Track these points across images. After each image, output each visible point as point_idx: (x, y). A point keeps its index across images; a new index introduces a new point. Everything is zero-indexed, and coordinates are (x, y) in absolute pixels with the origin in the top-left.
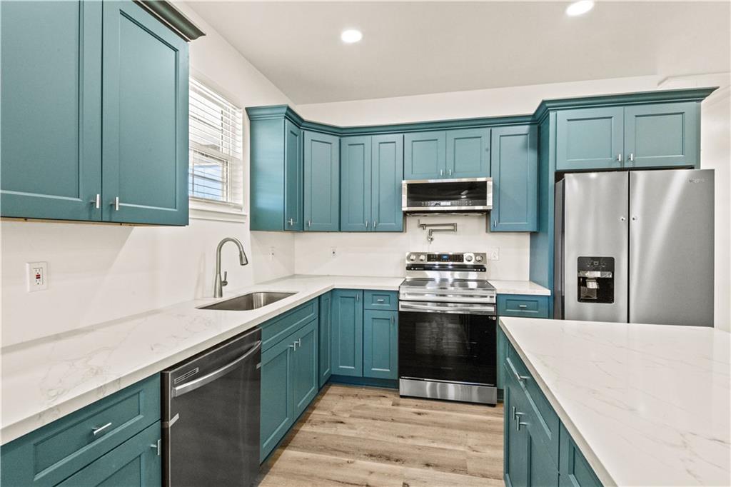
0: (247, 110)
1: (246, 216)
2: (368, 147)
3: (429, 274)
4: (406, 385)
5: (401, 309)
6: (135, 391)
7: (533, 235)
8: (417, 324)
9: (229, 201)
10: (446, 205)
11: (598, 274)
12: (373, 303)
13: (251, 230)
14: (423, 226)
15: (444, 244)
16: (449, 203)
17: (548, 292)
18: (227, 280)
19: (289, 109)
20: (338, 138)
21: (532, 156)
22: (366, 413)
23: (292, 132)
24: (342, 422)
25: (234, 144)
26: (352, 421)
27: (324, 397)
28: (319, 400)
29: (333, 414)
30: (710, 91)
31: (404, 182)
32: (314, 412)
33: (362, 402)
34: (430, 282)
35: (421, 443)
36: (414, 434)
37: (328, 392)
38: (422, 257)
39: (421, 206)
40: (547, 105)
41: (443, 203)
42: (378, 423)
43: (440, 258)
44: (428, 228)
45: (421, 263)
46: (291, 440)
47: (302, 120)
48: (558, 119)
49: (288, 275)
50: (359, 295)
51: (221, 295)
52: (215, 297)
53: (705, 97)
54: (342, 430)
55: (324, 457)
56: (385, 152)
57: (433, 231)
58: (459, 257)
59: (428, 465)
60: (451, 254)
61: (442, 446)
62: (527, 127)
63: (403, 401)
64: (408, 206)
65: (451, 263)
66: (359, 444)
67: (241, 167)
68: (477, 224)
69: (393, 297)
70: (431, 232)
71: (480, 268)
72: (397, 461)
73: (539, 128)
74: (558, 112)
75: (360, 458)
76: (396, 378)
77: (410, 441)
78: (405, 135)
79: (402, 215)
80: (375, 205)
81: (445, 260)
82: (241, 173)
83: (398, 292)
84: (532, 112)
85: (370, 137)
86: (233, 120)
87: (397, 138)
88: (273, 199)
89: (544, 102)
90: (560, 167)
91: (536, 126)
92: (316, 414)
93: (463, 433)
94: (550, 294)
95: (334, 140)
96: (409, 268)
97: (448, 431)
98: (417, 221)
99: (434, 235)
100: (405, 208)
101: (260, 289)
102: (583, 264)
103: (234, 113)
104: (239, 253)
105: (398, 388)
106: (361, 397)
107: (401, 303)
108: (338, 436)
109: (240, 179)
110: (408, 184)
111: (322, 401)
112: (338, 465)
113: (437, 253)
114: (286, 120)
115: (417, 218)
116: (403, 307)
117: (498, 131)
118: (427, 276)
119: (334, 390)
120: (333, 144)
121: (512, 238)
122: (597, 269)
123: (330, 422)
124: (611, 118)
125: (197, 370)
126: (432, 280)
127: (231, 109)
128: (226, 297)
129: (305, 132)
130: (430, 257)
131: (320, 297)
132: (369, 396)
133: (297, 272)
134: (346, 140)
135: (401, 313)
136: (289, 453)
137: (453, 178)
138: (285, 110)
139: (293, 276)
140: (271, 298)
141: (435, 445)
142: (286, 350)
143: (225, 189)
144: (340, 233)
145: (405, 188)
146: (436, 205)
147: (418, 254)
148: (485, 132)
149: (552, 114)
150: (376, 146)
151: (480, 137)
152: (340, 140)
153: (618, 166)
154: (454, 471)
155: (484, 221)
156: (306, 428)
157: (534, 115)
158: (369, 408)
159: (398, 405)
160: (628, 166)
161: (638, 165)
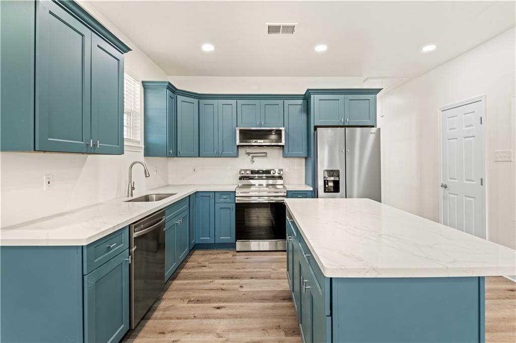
0: (143, 82)
1: (142, 147)
2: (216, 106)
3: (252, 182)
4: (239, 245)
5: (236, 202)
6: (119, 233)
7: (306, 158)
8: (246, 210)
9: (131, 138)
10: (261, 142)
11: (332, 179)
12: (220, 199)
13: (144, 156)
14: (248, 154)
15: (260, 164)
16: (262, 141)
17: (311, 189)
18: (134, 187)
19: (169, 83)
20: (197, 100)
21: (304, 116)
22: (217, 261)
23: (170, 97)
24: (204, 266)
25: (134, 103)
26: (210, 265)
27: (192, 256)
28: (189, 258)
29: (199, 263)
30: (380, 90)
31: (238, 129)
32: (187, 263)
33: (215, 256)
34: (253, 186)
35: (248, 270)
36: (245, 267)
37: (194, 254)
38: (248, 172)
39: (247, 142)
40: (310, 91)
41: (259, 141)
42: (225, 264)
43: (258, 172)
44: (251, 155)
45: (248, 175)
46: (176, 277)
47: (176, 89)
48: (315, 98)
49: (165, 185)
50: (212, 195)
51: (132, 195)
52: (128, 196)
53: (378, 92)
54: (205, 269)
55: (196, 281)
56: (227, 109)
57: (254, 156)
58: (268, 172)
59: (252, 278)
60: (264, 170)
61: (259, 270)
62: (302, 101)
63: (238, 254)
64: (240, 142)
65: (264, 175)
66: (216, 274)
67: (139, 117)
68: (277, 152)
69: (232, 195)
70: (253, 157)
71: (280, 178)
72: (236, 278)
73: (307, 102)
74: (315, 95)
75: (216, 279)
76: (234, 242)
77: (243, 270)
78: (238, 101)
79: (236, 147)
80: (220, 141)
81: (260, 173)
82: (139, 121)
83: (235, 192)
84: (304, 93)
85: (217, 100)
86: (134, 88)
87: (233, 102)
88: (160, 137)
89: (308, 90)
90: (316, 124)
91: (306, 101)
92: (188, 264)
93: (270, 264)
94: (312, 190)
95: (196, 101)
96: (241, 178)
97: (262, 264)
98: (245, 151)
99: (255, 159)
100: (238, 143)
101: (153, 192)
103: (134, 84)
104: (144, 170)
105: (236, 248)
106: (215, 254)
107: (237, 198)
108: (203, 272)
109: (139, 125)
110: (240, 130)
111: (191, 258)
112: (205, 283)
113: (256, 170)
114: (168, 90)
115: (245, 149)
116: (238, 200)
117: (287, 102)
118: (250, 182)
119: (197, 252)
120: (195, 104)
121: (296, 160)
122: (332, 176)
123: (197, 267)
124: (338, 100)
125: (142, 226)
126: (254, 185)
127: (133, 82)
128: (134, 197)
129: (178, 96)
130: (253, 172)
131: (189, 196)
132: (218, 254)
133: (170, 183)
134: (203, 101)
135: (237, 204)
136: (176, 282)
137: (264, 127)
138: (167, 84)
139: (168, 186)
140: (160, 198)
141: (255, 270)
142: (174, 225)
143: (129, 131)
144: (199, 158)
145: (238, 132)
146: (255, 142)
147: (246, 170)
148: (280, 102)
149: (312, 96)
150: (220, 106)
151: (278, 105)
152: (199, 101)
153: (342, 124)
154: (264, 279)
155: (281, 151)
156: (184, 271)
157: (305, 95)
158: (219, 259)
159: (235, 256)
160: (346, 124)
161: (351, 124)
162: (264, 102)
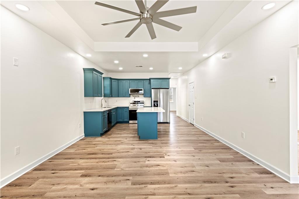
4: (131, 122)
8: (132, 112)
11: (156, 103)
12: (125, 109)
14: (133, 96)
15: (137, 99)
21: (150, 85)
30: (170, 78)
31: (130, 89)
39: (133, 93)
41: (136, 93)
43: (136, 102)
48: (152, 80)
50: (122, 108)
51: (102, 107)
56: (127, 83)
58: (140, 101)
60: (138, 101)
62: (148, 81)
68: (142, 96)
69: (128, 108)
71: (143, 103)
73: (150, 81)
76: (129, 121)
78: (130, 81)
80: (125, 92)
85: (123, 81)
87: (128, 81)
90: (152, 88)
95: (117, 81)
96: (131, 103)
99: (135, 98)
100: (130, 93)
102: (154, 102)
105: (129, 123)
117: (144, 81)
121: (148, 98)
124: (158, 81)
129: (112, 80)
134: (119, 81)
135: (129, 110)
137: (138, 88)
138: (110, 78)
144: (118, 97)
147: (133, 101)
148: (142, 81)
150: (125, 82)
157: (149, 79)
160: (161, 88)
161: (162, 88)
162: (137, 81)
